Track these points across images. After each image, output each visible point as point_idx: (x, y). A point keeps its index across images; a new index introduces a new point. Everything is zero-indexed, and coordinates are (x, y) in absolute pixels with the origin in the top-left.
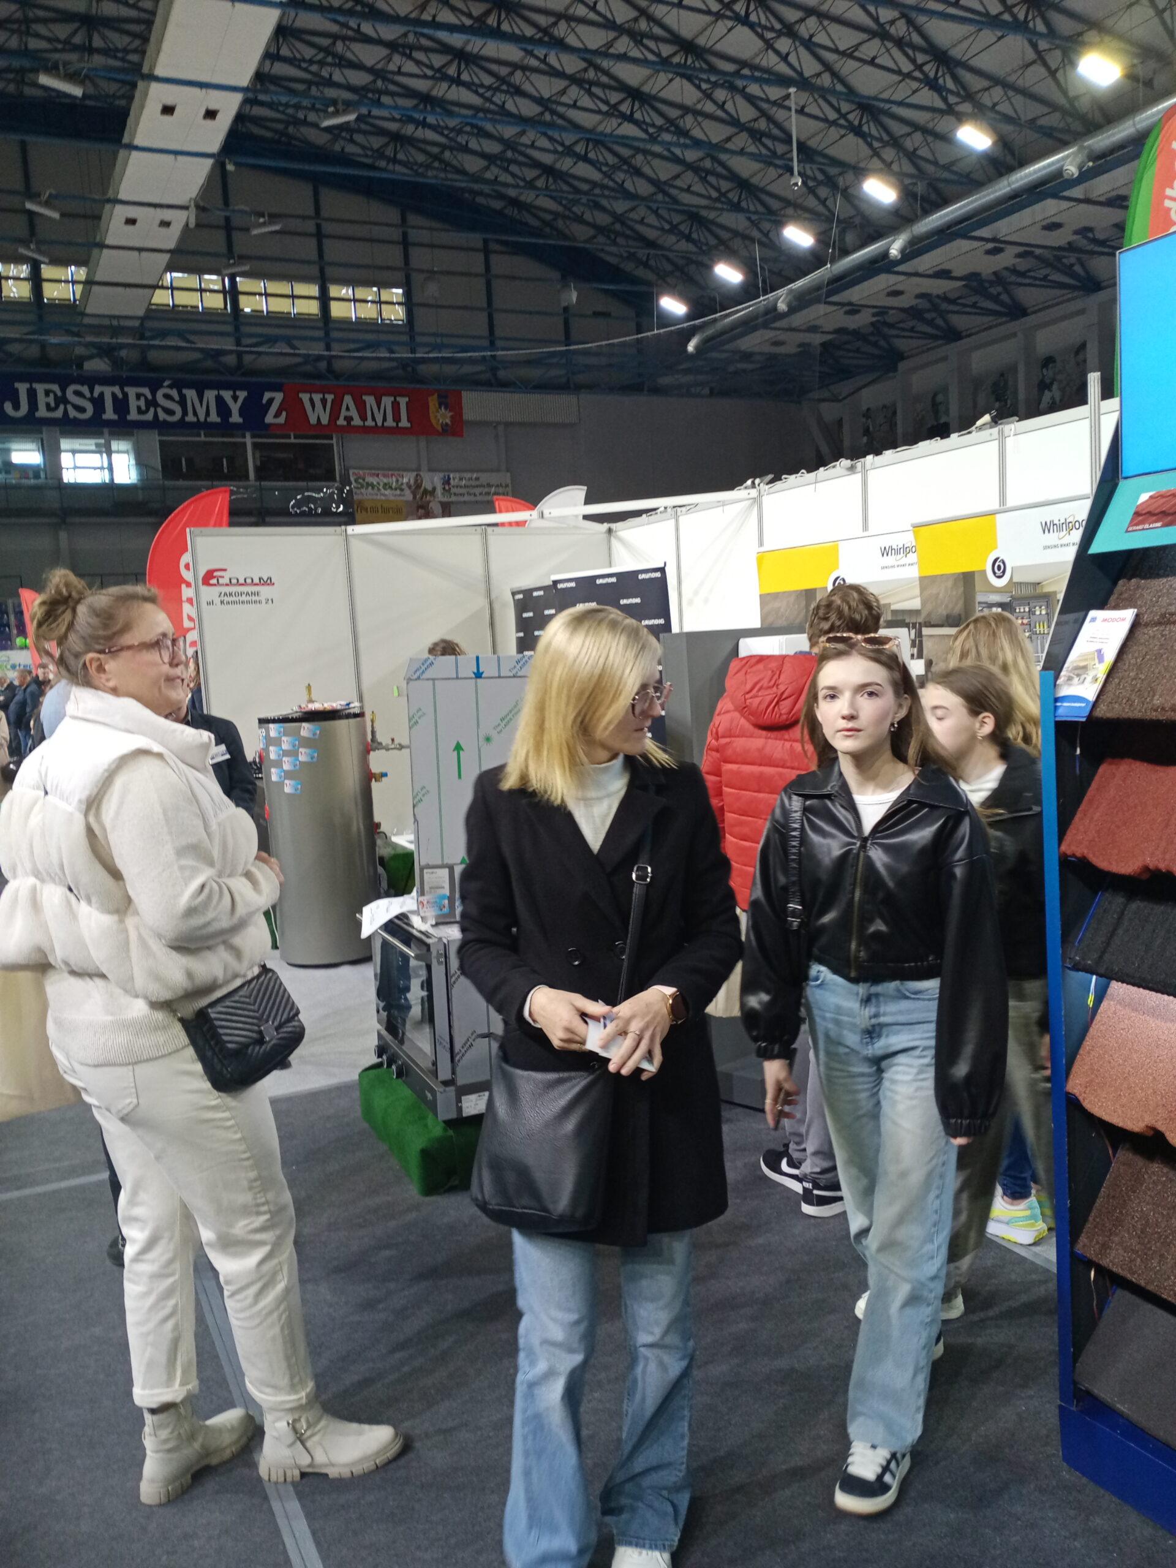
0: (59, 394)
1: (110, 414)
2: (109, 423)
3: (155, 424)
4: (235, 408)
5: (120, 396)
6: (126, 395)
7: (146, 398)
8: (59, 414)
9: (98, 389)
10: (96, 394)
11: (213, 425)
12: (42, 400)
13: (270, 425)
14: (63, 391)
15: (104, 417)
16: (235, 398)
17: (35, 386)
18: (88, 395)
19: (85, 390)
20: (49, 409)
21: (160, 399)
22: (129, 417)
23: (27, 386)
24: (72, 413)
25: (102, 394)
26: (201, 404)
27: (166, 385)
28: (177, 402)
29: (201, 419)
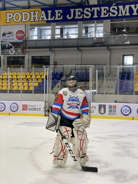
0: (82, 11)
1: (96, 16)
2: (96, 19)
3: (109, 18)
4: (135, 10)
5: (99, 10)
6: (101, 9)
7: (107, 10)
8: (81, 17)
9: (93, 9)
10: (92, 11)
12: (77, 13)
14: (83, 10)
15: (94, 17)
16: (135, 7)
17: (76, 9)
18: (90, 11)
19: (89, 9)
20: (79, 16)
21: (111, 10)
22: (101, 16)
23: (74, 10)
24: (85, 17)
25: (94, 10)
26: (124, 10)
27: (113, 5)
28: (116, 10)
29: (124, 15)
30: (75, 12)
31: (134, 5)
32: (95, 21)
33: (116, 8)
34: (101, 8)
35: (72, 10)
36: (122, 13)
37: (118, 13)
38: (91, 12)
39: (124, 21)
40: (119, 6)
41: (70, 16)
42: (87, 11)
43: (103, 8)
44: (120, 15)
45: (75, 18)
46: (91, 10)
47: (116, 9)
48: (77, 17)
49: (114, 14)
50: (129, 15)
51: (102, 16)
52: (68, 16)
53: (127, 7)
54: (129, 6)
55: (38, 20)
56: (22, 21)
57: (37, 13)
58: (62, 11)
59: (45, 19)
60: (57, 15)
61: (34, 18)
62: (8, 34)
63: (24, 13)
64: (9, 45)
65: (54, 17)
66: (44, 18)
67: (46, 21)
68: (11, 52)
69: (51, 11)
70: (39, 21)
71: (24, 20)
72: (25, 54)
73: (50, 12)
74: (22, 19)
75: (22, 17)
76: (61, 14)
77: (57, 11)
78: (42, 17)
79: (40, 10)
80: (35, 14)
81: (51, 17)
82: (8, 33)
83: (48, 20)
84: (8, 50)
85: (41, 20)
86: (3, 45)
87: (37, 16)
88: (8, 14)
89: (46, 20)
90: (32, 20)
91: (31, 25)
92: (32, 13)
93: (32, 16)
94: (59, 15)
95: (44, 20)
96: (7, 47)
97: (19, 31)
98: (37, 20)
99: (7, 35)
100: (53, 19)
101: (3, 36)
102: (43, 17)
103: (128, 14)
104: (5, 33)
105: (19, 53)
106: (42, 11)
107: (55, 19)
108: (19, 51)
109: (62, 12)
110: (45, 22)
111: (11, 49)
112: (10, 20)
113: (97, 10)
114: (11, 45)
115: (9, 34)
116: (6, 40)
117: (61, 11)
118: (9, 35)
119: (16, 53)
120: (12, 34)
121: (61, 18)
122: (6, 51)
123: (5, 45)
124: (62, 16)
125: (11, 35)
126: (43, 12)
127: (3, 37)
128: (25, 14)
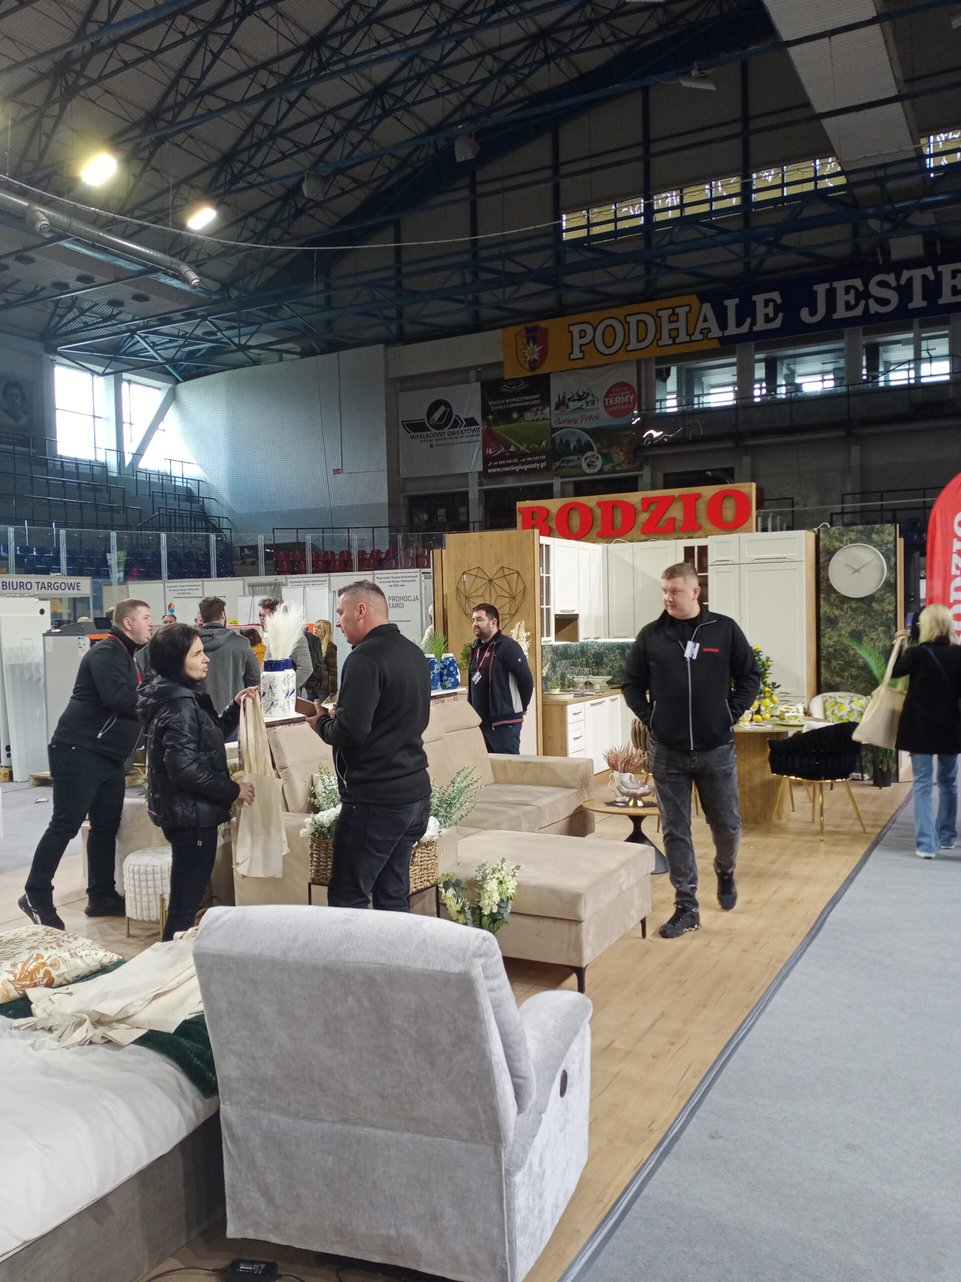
0: (861, 288)
1: (918, 302)
2: (918, 312)
5: (932, 277)
6: (939, 275)
8: (858, 312)
9: (906, 274)
10: (903, 281)
12: (841, 299)
14: (866, 284)
15: (911, 306)
17: (835, 284)
18: (894, 283)
19: (891, 279)
20: (849, 307)
22: (941, 301)
23: (827, 286)
24: (874, 308)
25: (910, 280)
30: (831, 295)
32: (916, 321)
34: (940, 268)
35: (821, 289)
45: (835, 317)
51: (946, 298)
55: (688, 339)
56: (629, 348)
57: (682, 311)
58: (782, 297)
59: (716, 332)
60: (761, 311)
61: (674, 334)
62: (575, 400)
63: (633, 320)
64: (579, 441)
65: (749, 320)
66: (709, 330)
67: (718, 338)
68: (588, 465)
69: (736, 301)
70: (691, 341)
71: (633, 345)
72: (640, 469)
73: (731, 304)
74: (626, 343)
75: (627, 335)
76: (777, 309)
79: (694, 300)
80: (674, 317)
81: (739, 324)
82: (576, 397)
83: (727, 333)
84: (579, 459)
85: (701, 337)
86: (558, 441)
87: (681, 325)
89: (720, 334)
90: (666, 340)
91: (660, 360)
92: (665, 314)
93: (666, 327)
94: (770, 310)
95: (710, 336)
96: (572, 447)
97: (615, 386)
98: (683, 337)
99: (572, 405)
100: (745, 329)
101: (557, 408)
102: (705, 325)
104: (564, 397)
105: (619, 465)
106: (702, 301)
107: (755, 329)
108: (619, 456)
109: (779, 301)
110: (716, 344)
111: (589, 454)
112: (583, 348)
113: (925, 278)
114: (587, 437)
115: (580, 398)
116: (569, 421)
117: (776, 296)
118: (578, 404)
119: (608, 467)
120: (590, 398)
122: (569, 461)
123: (567, 443)
124: (781, 315)
125: (587, 403)
126: (707, 308)
127: (558, 411)
128: (638, 321)
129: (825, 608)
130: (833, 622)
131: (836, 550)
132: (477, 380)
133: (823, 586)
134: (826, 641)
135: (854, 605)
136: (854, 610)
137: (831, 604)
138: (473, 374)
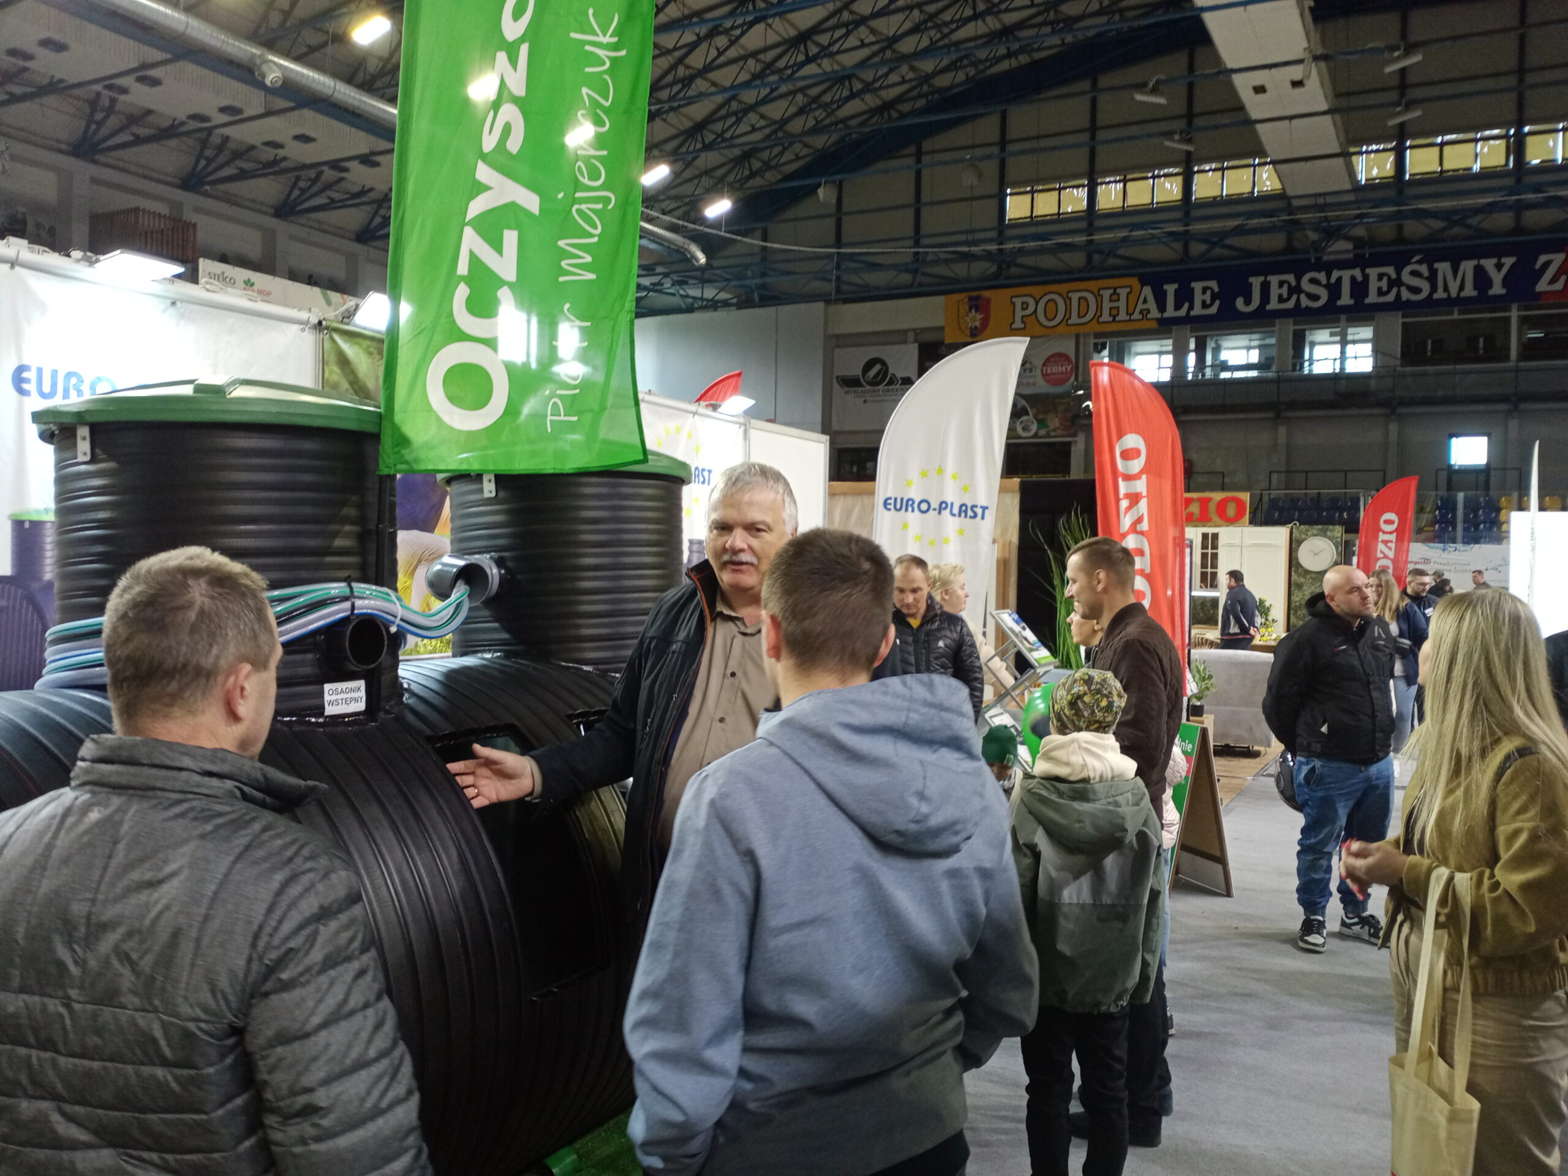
1: (1346, 300)
2: (1345, 309)
3: (1398, 305)
4: (1497, 278)
5: (1360, 278)
6: (1366, 277)
7: (1389, 277)
8: (1290, 304)
9: (1336, 274)
10: (1333, 280)
11: (1469, 300)
12: (1275, 292)
13: (1541, 293)
14: (1298, 280)
15: (1340, 303)
16: (1499, 267)
17: (1269, 278)
18: (1324, 281)
19: (1322, 277)
20: (1281, 300)
21: (1406, 277)
22: (1367, 301)
23: (1262, 279)
24: (1305, 302)
25: (1339, 279)
26: (1455, 277)
27: (1414, 260)
28: (1427, 279)
29: (1454, 294)
30: (1265, 288)
31: (1494, 261)
32: (1343, 317)
33: (1424, 269)
34: (1368, 271)
35: (1256, 282)
36: (1446, 289)
37: (1434, 289)
38: (1328, 286)
39: (1456, 316)
40: (1436, 265)
41: (1248, 302)
42: (1314, 281)
43: (1373, 273)
44: (1440, 294)
45: (1268, 307)
46: (1329, 277)
47: (1426, 273)
48: (1274, 305)
49: (1416, 290)
50: (1475, 293)
51: (1372, 298)
52: (1240, 303)
53: (1468, 267)
54: (1474, 262)
55: (1128, 318)
56: (1070, 322)
57: (1123, 292)
58: (1219, 286)
59: (1155, 313)
60: (1198, 298)
61: (1114, 312)
63: (1075, 297)
64: (1015, 406)
65: (1186, 305)
66: (1149, 311)
67: (1157, 319)
68: (1024, 429)
69: (1176, 286)
70: (1130, 320)
71: (1074, 319)
72: (1075, 435)
73: (1171, 289)
74: (1067, 317)
75: (1068, 310)
76: (1214, 297)
77: (1198, 286)
78: (1140, 306)
79: (1134, 282)
80: (1115, 297)
81: (1177, 307)
83: (1166, 315)
84: (1014, 422)
85: (1140, 317)
87: (1122, 304)
88: (1018, 301)
89: (1159, 316)
90: (1106, 317)
91: (1097, 335)
92: (1106, 294)
93: (1107, 305)
94: (1208, 297)
95: (1149, 316)
97: (1053, 356)
98: (1123, 316)
100: (1182, 312)
102: (1145, 306)
103: (1469, 291)
105: (1054, 430)
106: (1143, 283)
107: (1192, 313)
108: (1054, 422)
109: (1216, 289)
110: (1154, 325)
111: (1024, 418)
112: (1024, 319)
113: (1353, 278)
114: (1023, 403)
117: (1214, 284)
119: (1042, 432)
121: (1213, 310)
124: (1217, 303)
126: (1147, 291)
128: (1080, 298)
129: (1294, 577)
130: (1300, 586)
131: (1303, 540)
132: (915, 341)
133: (1294, 563)
134: (1294, 598)
135: (1314, 576)
136: (1314, 579)
137: (1299, 575)
138: (911, 336)
